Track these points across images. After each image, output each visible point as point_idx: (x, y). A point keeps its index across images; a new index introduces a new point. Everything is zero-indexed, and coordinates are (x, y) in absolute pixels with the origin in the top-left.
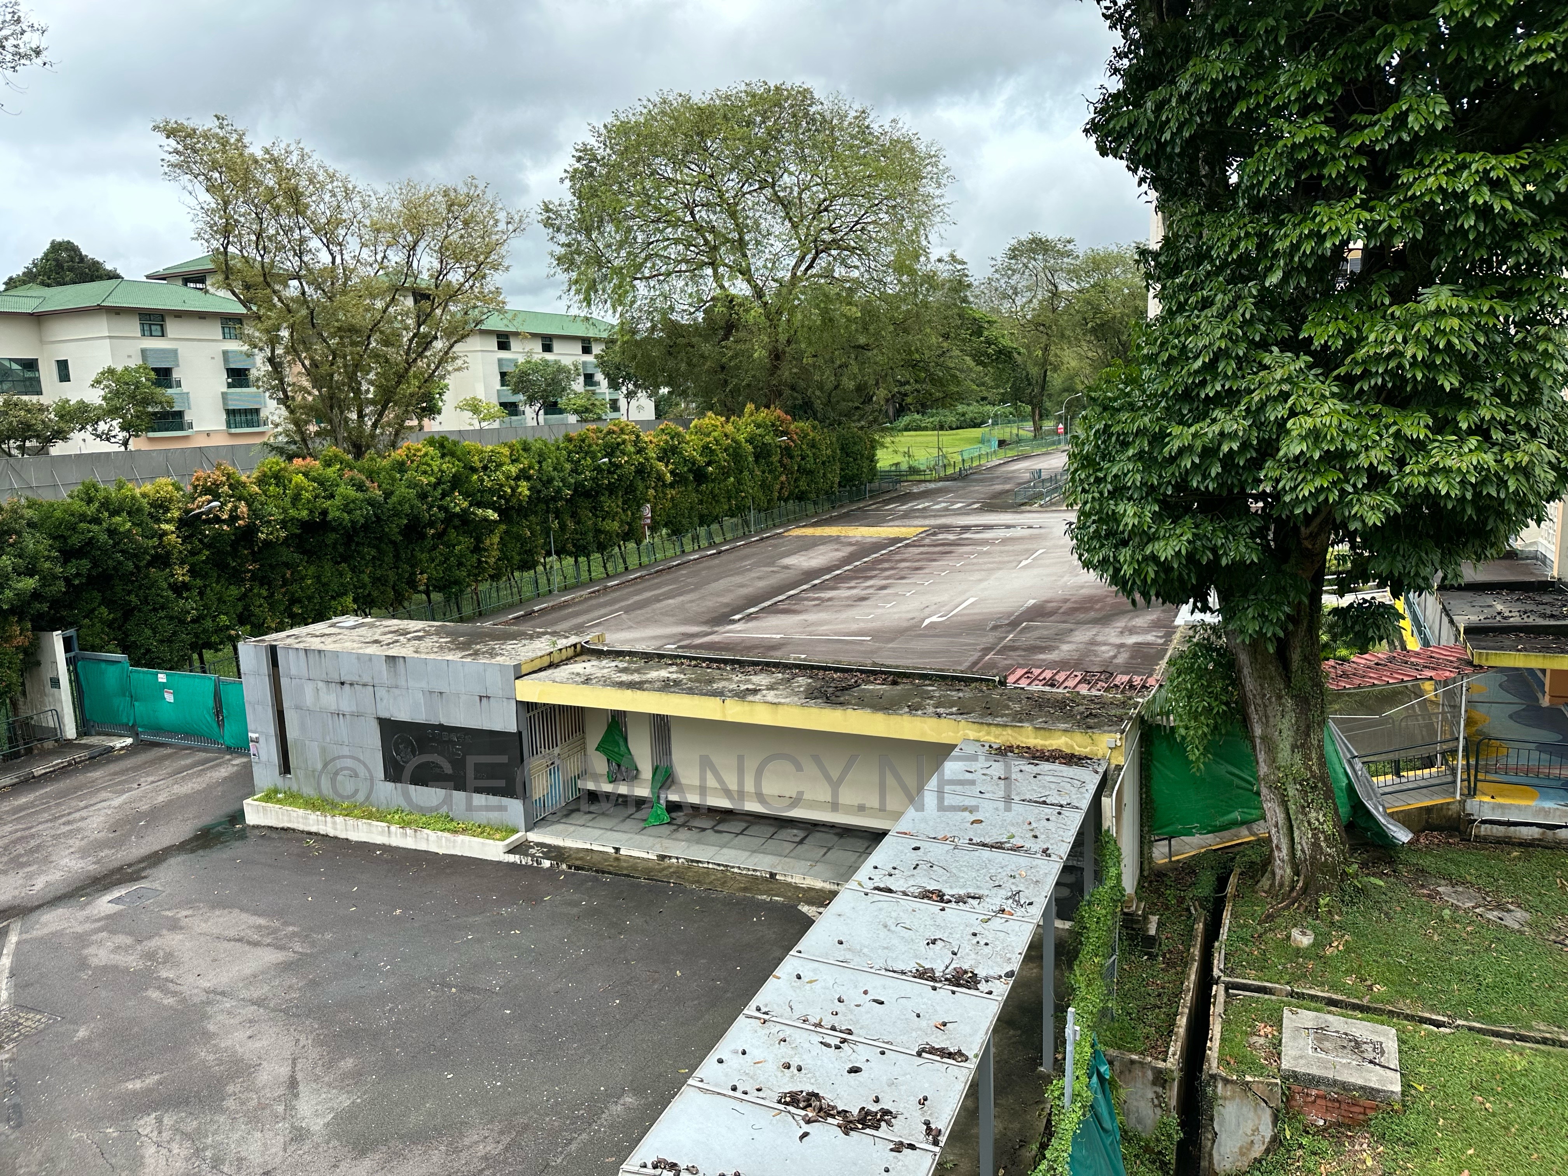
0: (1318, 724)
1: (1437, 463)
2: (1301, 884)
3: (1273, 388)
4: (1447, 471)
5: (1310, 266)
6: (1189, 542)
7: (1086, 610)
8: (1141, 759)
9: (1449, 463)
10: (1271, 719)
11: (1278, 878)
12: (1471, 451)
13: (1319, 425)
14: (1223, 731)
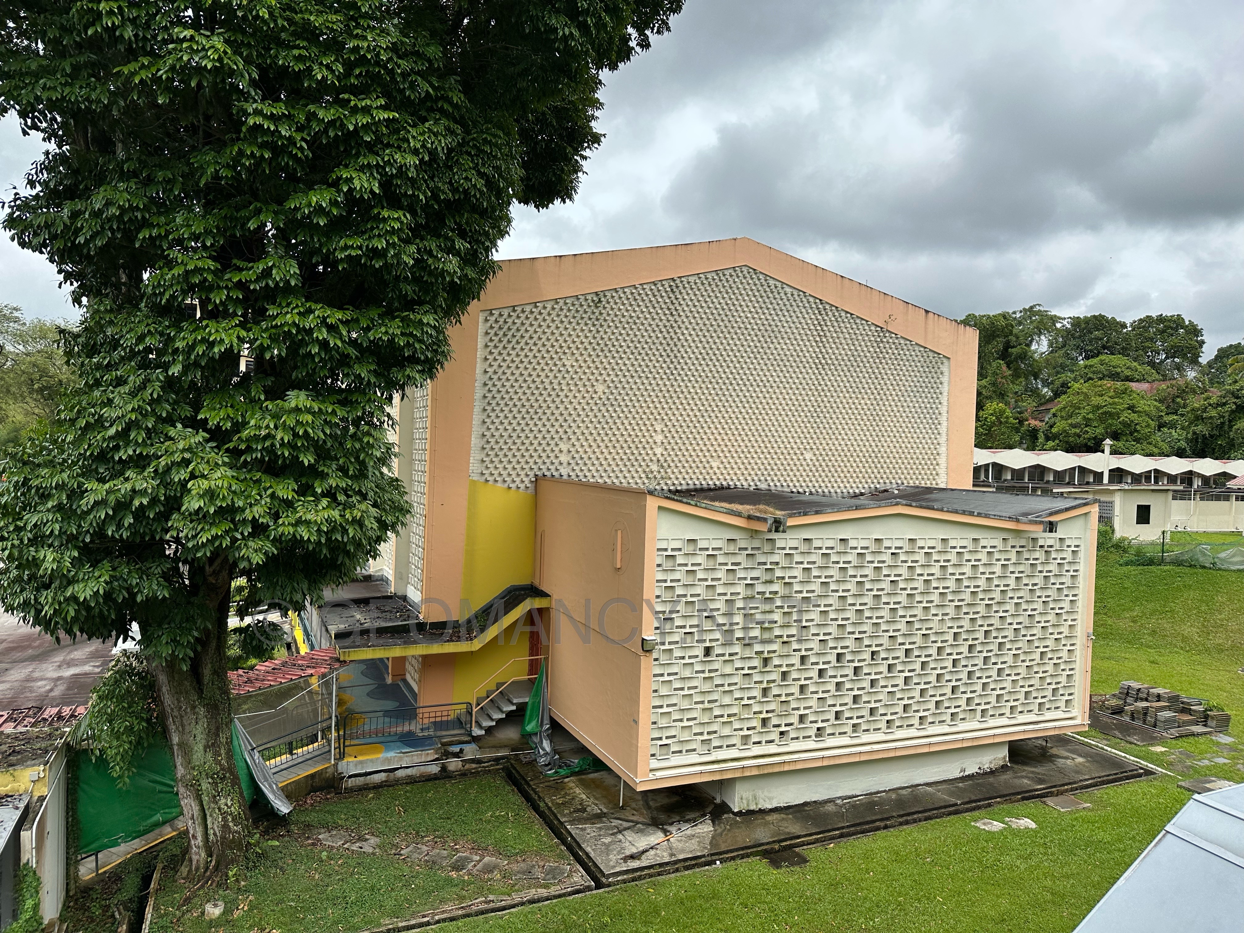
0: (226, 725)
1: (301, 517)
2: (213, 863)
3: (176, 456)
4: (308, 523)
5: (203, 364)
6: (106, 582)
7: (24, 648)
8: (68, 784)
9: (309, 517)
10: (187, 729)
11: (194, 863)
12: (324, 508)
13: (213, 486)
14: (145, 745)
